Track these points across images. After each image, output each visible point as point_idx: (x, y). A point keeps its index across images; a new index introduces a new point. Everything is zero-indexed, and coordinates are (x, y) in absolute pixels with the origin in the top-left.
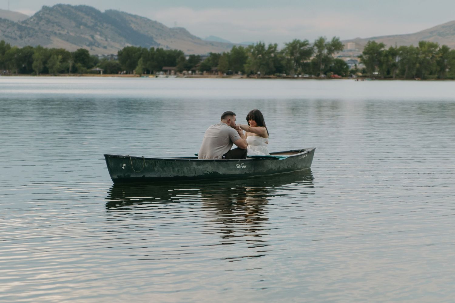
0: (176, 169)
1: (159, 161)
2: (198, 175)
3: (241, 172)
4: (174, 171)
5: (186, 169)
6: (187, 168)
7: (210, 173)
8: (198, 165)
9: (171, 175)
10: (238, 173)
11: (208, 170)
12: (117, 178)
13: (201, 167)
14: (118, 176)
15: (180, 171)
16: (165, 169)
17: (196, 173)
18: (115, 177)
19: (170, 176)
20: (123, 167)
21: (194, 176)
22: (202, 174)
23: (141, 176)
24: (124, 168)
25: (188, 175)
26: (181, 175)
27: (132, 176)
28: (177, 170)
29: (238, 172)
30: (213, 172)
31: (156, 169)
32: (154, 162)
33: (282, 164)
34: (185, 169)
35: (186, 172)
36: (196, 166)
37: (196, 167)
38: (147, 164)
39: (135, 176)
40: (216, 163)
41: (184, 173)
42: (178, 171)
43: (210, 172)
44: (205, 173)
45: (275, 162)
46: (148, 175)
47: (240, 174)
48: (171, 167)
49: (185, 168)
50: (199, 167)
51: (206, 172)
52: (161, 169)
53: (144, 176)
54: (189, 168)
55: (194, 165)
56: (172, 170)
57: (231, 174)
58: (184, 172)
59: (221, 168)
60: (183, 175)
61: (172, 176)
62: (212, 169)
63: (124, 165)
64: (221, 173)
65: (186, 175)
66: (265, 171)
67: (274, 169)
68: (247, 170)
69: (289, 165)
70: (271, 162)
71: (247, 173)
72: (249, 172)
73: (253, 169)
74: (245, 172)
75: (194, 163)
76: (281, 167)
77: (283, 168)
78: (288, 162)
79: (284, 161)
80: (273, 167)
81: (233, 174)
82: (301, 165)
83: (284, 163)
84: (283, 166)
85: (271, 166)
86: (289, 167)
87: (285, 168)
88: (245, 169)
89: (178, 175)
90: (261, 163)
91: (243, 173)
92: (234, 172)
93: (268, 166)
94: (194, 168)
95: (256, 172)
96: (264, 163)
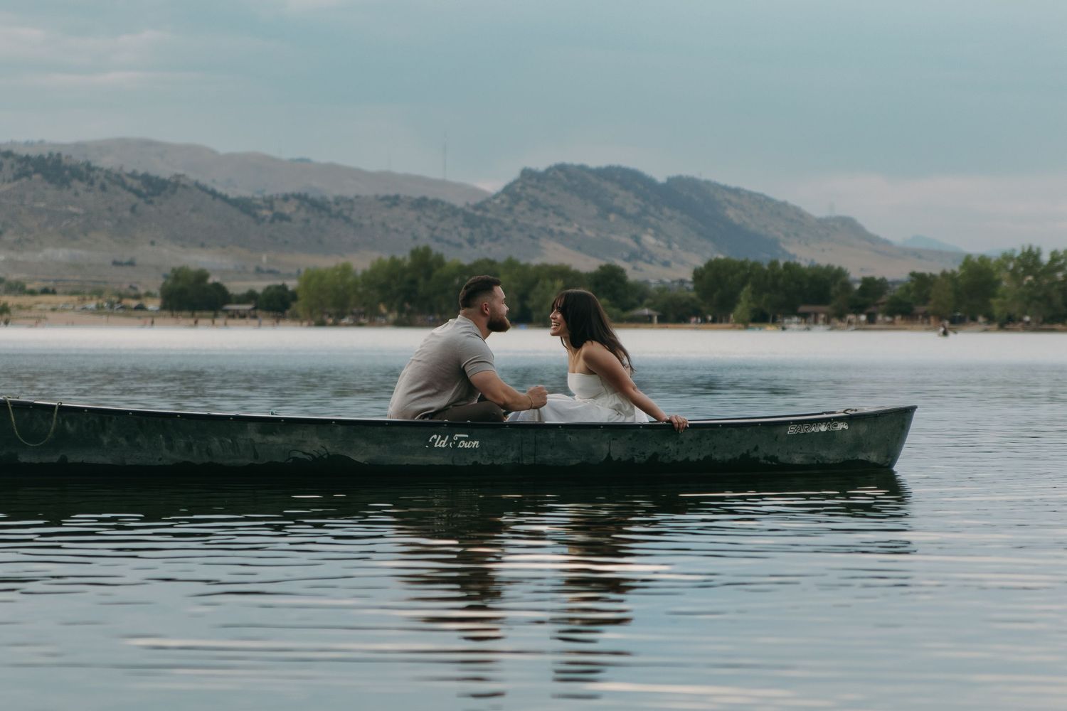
0: (181, 443)
1: (115, 417)
2: (266, 461)
3: (453, 462)
4: (171, 448)
5: (217, 443)
6: (221, 442)
7: (312, 455)
8: (264, 432)
9: (160, 459)
10: (436, 463)
11: (307, 450)
13: (278, 440)
15: (194, 448)
16: (138, 440)
17: (256, 457)
19: (161, 463)
21: (251, 465)
22: (280, 461)
23: (55, 459)
25: (227, 462)
26: (196, 457)
27: (23, 458)
28: (183, 444)
29: (436, 460)
30: (325, 457)
31: (106, 440)
32: (97, 420)
33: (671, 445)
34: (215, 444)
35: (219, 450)
36: (258, 435)
37: (258, 438)
38: (72, 425)
39: (35, 459)
40: (340, 428)
41: (209, 455)
42: (189, 447)
43: (315, 454)
44: (293, 458)
45: (631, 435)
46: (76, 457)
47: (446, 466)
48: (161, 436)
49: (216, 439)
50: (270, 438)
51: (299, 455)
52: (122, 441)
53: (64, 459)
54: (230, 441)
55: (252, 434)
56: (164, 443)
57: (407, 465)
58: (209, 452)
59: (363, 444)
60: (207, 459)
61: (164, 462)
62: (324, 448)
64: (359, 458)
65: (219, 461)
66: (573, 462)
67: (624, 459)
68: (482, 456)
69: (714, 449)
70: (606, 435)
71: (482, 463)
72: (489, 463)
73: (512, 454)
74: (470, 461)
75: (250, 426)
76: (665, 454)
77: (680, 459)
78: (708, 439)
79: (681, 437)
80: (618, 450)
81: (412, 463)
82: (801, 453)
83: (682, 443)
84: (678, 452)
85: (605, 447)
86: (718, 457)
87: (693, 457)
88: (472, 451)
89: (188, 459)
90: (552, 435)
91: (463, 464)
92: (418, 459)
93: (594, 446)
94: (251, 440)
95: (525, 462)
96: (571, 438)
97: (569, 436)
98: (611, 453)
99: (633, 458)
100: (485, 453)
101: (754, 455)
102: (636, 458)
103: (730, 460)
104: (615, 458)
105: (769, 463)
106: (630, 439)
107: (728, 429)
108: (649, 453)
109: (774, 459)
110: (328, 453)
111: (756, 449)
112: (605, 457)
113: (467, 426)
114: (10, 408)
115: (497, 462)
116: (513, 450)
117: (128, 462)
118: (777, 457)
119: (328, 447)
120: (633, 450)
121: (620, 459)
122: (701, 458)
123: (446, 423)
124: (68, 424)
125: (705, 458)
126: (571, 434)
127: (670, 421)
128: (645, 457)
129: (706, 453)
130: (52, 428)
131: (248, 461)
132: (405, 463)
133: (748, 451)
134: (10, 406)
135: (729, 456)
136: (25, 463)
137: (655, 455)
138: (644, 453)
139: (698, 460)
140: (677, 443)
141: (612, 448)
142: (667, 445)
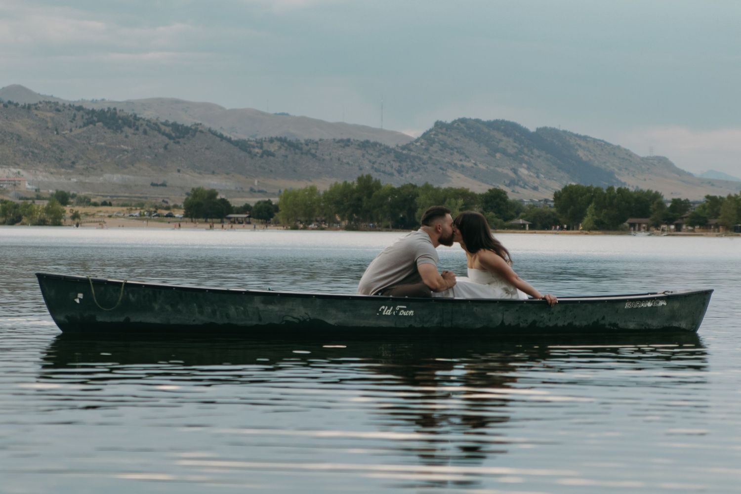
0: (208, 309)
1: (163, 291)
2: (267, 323)
3: (395, 325)
4: (201, 313)
5: (233, 310)
6: (236, 309)
7: (298, 319)
8: (265, 302)
9: (194, 321)
10: (384, 326)
11: (295, 315)
12: (66, 320)
13: (275, 308)
14: (67, 317)
15: (218, 313)
16: (179, 307)
17: (260, 319)
18: (62, 318)
19: (194, 323)
20: (76, 300)
21: (257, 325)
22: (275, 322)
23: (122, 319)
24: (78, 301)
25: (240, 323)
26: (219, 320)
27: (99, 319)
28: (210, 311)
29: (384, 324)
30: (308, 320)
31: (157, 307)
32: (151, 294)
33: (545, 315)
34: (232, 311)
35: (234, 314)
36: (262, 305)
37: (261, 307)
38: (133, 296)
39: (108, 320)
40: (318, 301)
41: (228, 318)
42: (214, 312)
43: (301, 318)
44: (286, 321)
45: (518, 308)
46: (136, 318)
47: (391, 328)
48: (195, 305)
49: (232, 307)
50: (270, 307)
51: (289, 319)
52: (168, 307)
53: (128, 319)
54: (242, 308)
55: (258, 304)
56: (197, 310)
58: (228, 316)
59: (333, 311)
60: (226, 321)
61: (196, 323)
62: (307, 314)
63: (80, 296)
64: (331, 321)
65: (234, 322)
66: (478, 326)
67: (513, 324)
68: (416, 321)
69: (575, 317)
70: (501, 308)
71: (416, 326)
72: (420, 326)
73: (436, 320)
74: (407, 325)
75: (257, 299)
76: (541, 322)
77: (551, 324)
78: (571, 311)
79: (552, 309)
80: (510, 318)
81: (368, 325)
82: (633, 322)
83: (553, 313)
84: (550, 320)
85: (500, 315)
86: (577, 323)
87: (560, 324)
88: (408, 317)
89: (213, 321)
90: (464, 307)
91: (402, 326)
92: (372, 323)
93: (492, 315)
94: (257, 308)
95: (445, 325)
96: (476, 309)
97: (475, 308)
98: (504, 321)
99: (519, 324)
100: (418, 319)
101: (602, 322)
102: (521, 324)
103: (586, 326)
104: (507, 323)
105: (612, 328)
106: (517, 310)
107: (585, 304)
108: (530, 321)
109: (615, 325)
110: (310, 318)
111: (603, 318)
112: (499, 324)
113: (405, 300)
114: (91, 284)
115: (426, 325)
116: (437, 317)
117: (173, 322)
118: (618, 324)
119: (310, 314)
120: (519, 318)
121: (510, 324)
122: (566, 324)
123: (391, 298)
124: (131, 296)
125: (569, 324)
126: (477, 306)
127: (544, 299)
128: (527, 323)
129: (569, 321)
130: (120, 298)
131: (254, 323)
132: (363, 325)
133: (598, 320)
134: (91, 282)
135: (584, 323)
136: (101, 322)
137: (534, 322)
138: (526, 320)
139: (564, 325)
140: (550, 314)
141: (505, 317)
142: (542, 315)
